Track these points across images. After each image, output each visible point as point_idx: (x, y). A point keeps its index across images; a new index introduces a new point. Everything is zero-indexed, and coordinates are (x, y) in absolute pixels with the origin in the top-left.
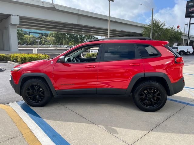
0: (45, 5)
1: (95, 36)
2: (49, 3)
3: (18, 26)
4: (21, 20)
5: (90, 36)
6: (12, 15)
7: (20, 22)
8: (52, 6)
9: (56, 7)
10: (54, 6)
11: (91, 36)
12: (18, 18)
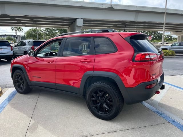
0: (104, 7)
1: (159, 32)
2: (108, 4)
3: (82, 27)
4: (84, 22)
5: (152, 32)
6: (78, 18)
7: (84, 23)
8: (110, 6)
9: (113, 7)
10: (112, 6)
11: (154, 32)
12: (82, 20)
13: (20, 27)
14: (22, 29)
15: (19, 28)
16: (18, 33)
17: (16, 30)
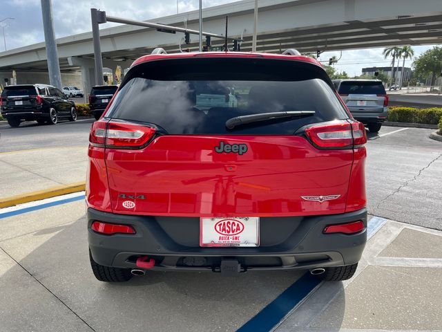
13: (408, 46)
14: (412, 52)
15: (405, 50)
16: (399, 63)
17: (394, 56)
